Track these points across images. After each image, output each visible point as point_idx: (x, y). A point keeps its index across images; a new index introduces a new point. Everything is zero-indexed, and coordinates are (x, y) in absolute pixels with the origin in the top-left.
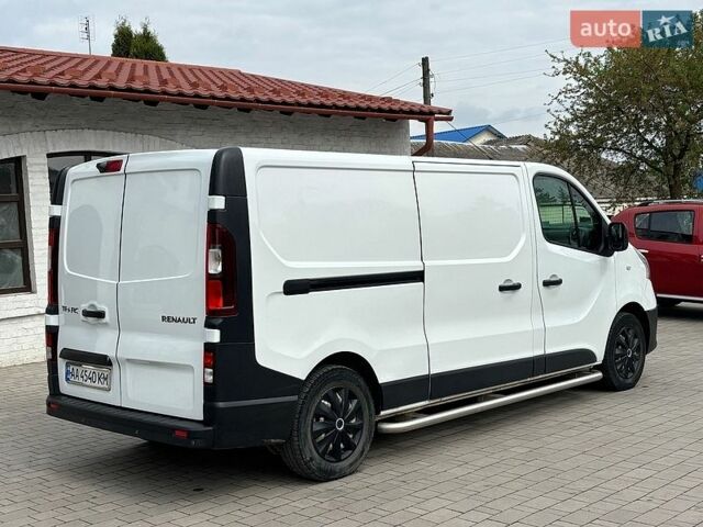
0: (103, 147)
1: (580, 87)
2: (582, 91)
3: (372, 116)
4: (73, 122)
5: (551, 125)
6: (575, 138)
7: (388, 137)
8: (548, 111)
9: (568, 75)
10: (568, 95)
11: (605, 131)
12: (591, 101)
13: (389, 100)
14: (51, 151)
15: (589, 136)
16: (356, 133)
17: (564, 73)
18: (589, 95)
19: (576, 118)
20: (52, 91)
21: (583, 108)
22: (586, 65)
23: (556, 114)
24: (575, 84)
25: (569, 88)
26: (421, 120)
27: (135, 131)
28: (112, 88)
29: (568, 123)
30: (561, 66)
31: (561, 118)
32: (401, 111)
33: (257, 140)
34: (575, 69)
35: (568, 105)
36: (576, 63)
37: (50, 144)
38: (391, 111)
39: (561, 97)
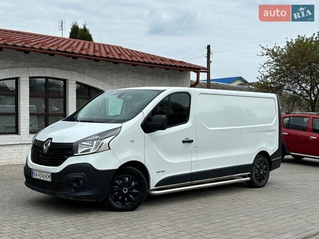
0: (53, 75)
1: (274, 61)
2: (274, 63)
3: (172, 69)
4: (41, 64)
5: (260, 78)
6: (270, 83)
7: (180, 78)
8: (259, 71)
9: (268, 56)
10: (268, 65)
11: (285, 81)
12: (278, 68)
13: (182, 62)
14: (31, 76)
15: (277, 84)
16: (166, 76)
17: (267, 55)
18: (277, 65)
19: (271, 75)
20: (31, 51)
21: (275, 71)
22: (277, 52)
23: (262, 73)
24: (272, 60)
25: (269, 61)
26: (194, 72)
27: (68, 70)
28: (58, 51)
29: (267, 77)
30: (265, 52)
31: (264, 74)
32: (185, 67)
33: (121, 76)
34: (271, 54)
35: (268, 69)
36: (273, 51)
37: (31, 73)
38: (181, 67)
39: (265, 65)
